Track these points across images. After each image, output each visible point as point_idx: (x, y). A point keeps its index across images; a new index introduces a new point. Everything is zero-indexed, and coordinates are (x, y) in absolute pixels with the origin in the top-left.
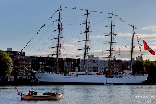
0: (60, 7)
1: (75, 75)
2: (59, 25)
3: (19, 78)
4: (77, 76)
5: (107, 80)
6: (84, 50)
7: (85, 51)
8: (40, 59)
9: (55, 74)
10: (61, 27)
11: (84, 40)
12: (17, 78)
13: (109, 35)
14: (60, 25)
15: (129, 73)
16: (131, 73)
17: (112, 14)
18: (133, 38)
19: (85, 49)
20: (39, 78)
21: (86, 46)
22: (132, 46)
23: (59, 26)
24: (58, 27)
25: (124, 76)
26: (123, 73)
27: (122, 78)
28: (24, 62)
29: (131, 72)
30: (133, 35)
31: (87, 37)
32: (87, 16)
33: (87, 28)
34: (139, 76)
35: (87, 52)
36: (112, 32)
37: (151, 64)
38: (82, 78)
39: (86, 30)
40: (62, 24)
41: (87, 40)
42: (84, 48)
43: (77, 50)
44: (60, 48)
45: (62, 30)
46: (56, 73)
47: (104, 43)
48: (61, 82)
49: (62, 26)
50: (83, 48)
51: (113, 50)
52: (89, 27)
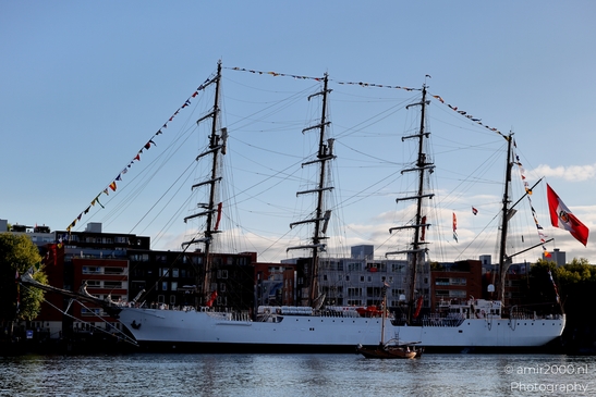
0: (219, 69)
1: (275, 316)
2: (213, 135)
3: (80, 326)
4: (280, 319)
5: (397, 335)
6: (314, 224)
7: (317, 228)
8: (163, 258)
9: (193, 311)
10: (220, 142)
11: (313, 188)
12: (75, 326)
13: (414, 169)
14: (219, 133)
15: (492, 311)
16: (498, 311)
17: (424, 92)
18: (508, 178)
19: (317, 222)
20: (136, 326)
21: (319, 209)
22: (505, 209)
23: (214, 139)
24: (212, 142)
25: (467, 321)
26: (464, 311)
27: (460, 328)
28: (102, 271)
29: (499, 305)
30: (509, 166)
31: (322, 175)
32: (324, 100)
33: (326, 143)
34: (529, 321)
35: (324, 231)
36: (422, 157)
37: (589, 275)
38: (298, 327)
39: (320, 152)
40: (224, 130)
41: (325, 186)
42: (314, 216)
43: (291, 225)
44: (219, 219)
45: (224, 153)
46: (199, 310)
47: (397, 200)
48: (216, 341)
49: (224, 136)
50: (310, 219)
51: (427, 222)
52: (331, 141)
